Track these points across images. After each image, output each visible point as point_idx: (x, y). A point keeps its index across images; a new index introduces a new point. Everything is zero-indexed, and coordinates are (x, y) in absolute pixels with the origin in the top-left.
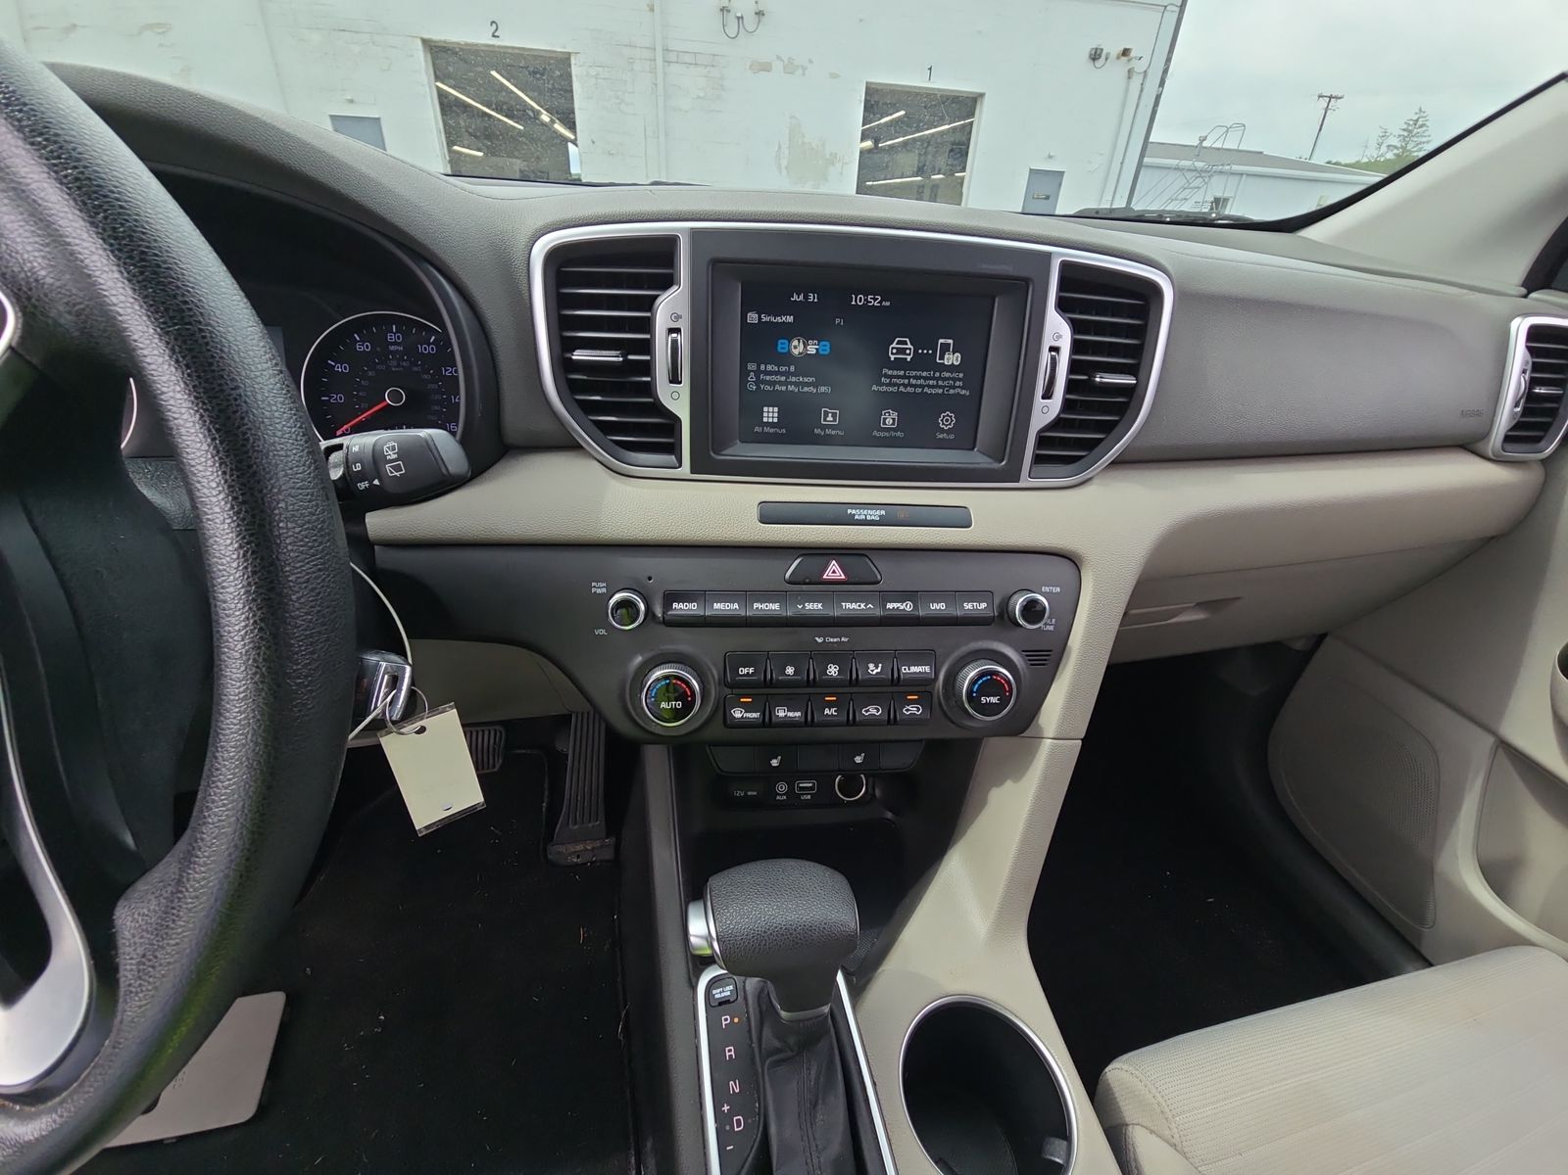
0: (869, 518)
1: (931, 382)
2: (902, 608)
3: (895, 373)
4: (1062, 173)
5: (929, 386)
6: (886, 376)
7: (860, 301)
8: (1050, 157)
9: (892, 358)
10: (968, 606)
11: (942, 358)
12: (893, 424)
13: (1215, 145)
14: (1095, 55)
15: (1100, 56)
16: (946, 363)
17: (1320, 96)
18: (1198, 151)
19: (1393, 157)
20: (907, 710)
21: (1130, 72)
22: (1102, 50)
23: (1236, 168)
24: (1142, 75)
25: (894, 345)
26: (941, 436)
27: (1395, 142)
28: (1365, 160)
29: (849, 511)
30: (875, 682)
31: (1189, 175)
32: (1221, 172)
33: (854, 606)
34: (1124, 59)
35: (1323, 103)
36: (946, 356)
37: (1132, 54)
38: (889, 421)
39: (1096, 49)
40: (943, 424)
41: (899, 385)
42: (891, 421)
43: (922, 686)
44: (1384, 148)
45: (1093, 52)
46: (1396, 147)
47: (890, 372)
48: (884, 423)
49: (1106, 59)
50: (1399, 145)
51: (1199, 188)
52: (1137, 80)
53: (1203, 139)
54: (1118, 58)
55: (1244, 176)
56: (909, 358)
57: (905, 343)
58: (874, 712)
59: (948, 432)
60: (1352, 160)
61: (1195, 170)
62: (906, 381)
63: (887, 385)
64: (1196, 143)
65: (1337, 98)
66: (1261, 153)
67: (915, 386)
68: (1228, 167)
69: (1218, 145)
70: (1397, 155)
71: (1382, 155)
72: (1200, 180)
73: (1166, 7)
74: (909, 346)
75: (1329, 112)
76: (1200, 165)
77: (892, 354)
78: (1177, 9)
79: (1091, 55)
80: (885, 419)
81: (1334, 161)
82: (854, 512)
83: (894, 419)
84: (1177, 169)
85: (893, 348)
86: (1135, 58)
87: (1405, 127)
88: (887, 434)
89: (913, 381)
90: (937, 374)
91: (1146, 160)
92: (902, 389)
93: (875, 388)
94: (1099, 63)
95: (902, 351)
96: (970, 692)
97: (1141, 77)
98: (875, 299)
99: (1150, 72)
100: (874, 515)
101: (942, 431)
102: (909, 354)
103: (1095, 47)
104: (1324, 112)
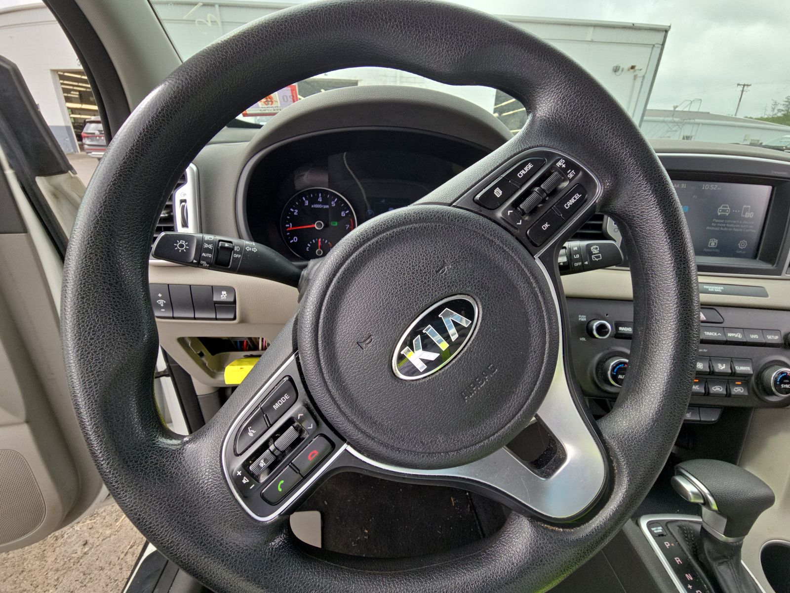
0: (716, 290)
1: (737, 226)
2: (736, 336)
3: (719, 221)
5: (736, 228)
6: (715, 222)
7: (707, 187)
9: (719, 214)
10: (769, 337)
11: (744, 214)
12: (715, 245)
13: (685, 110)
14: (616, 70)
15: (619, 69)
16: (746, 217)
17: (738, 85)
18: (674, 113)
19: (782, 115)
20: (736, 390)
21: (635, 77)
22: (619, 67)
23: (697, 121)
24: (642, 78)
25: (721, 208)
26: (739, 252)
27: (782, 107)
28: (766, 117)
29: (705, 287)
30: (722, 374)
31: (671, 125)
32: (689, 123)
33: (710, 334)
34: (632, 70)
35: (740, 88)
36: (746, 214)
37: (636, 68)
38: (713, 244)
39: (617, 67)
40: (741, 246)
41: (720, 227)
42: (714, 244)
43: (744, 378)
44: (776, 111)
45: (615, 68)
46: (783, 110)
47: (717, 221)
48: (710, 245)
49: (622, 71)
50: (784, 109)
51: (676, 131)
52: (639, 81)
53: (675, 107)
54: (628, 70)
55: (701, 125)
56: (727, 214)
57: (727, 207)
58: (718, 389)
59: (743, 250)
60: (759, 116)
61: (674, 122)
62: (725, 225)
63: (714, 227)
64: (672, 109)
65: (748, 85)
66: (709, 113)
67: (729, 227)
68: (693, 121)
69: (687, 109)
70: (784, 115)
71: (775, 114)
72: (677, 127)
73: (654, 45)
74: (728, 208)
75: (744, 93)
76: (677, 120)
77: (719, 212)
78: (661, 46)
79: (613, 69)
80: (711, 243)
81: (749, 116)
82: (707, 287)
83: (715, 243)
84: (664, 122)
85: (720, 209)
86: (638, 70)
87: (786, 100)
88: (711, 250)
89: (728, 225)
90: (741, 222)
91: (645, 118)
92: (722, 229)
93: (708, 228)
94: (618, 73)
95: (723, 211)
96: (775, 381)
98: (714, 187)
99: (646, 76)
100: (718, 289)
101: (740, 249)
102: (728, 212)
103: (615, 65)
104: (741, 92)
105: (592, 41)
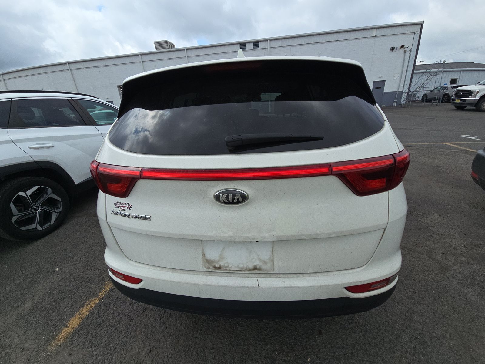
4: (385, 81)
8: (380, 77)
15: (394, 49)
21: (405, 51)
22: (394, 47)
34: (402, 48)
37: (405, 46)
39: (392, 47)
49: (396, 49)
51: (432, 79)
52: (408, 54)
54: (400, 48)
55: (462, 71)
73: (415, 33)
78: (419, 33)
79: (391, 49)
91: (415, 71)
94: (394, 51)
97: (409, 52)
99: (412, 49)
105: (376, 36)
